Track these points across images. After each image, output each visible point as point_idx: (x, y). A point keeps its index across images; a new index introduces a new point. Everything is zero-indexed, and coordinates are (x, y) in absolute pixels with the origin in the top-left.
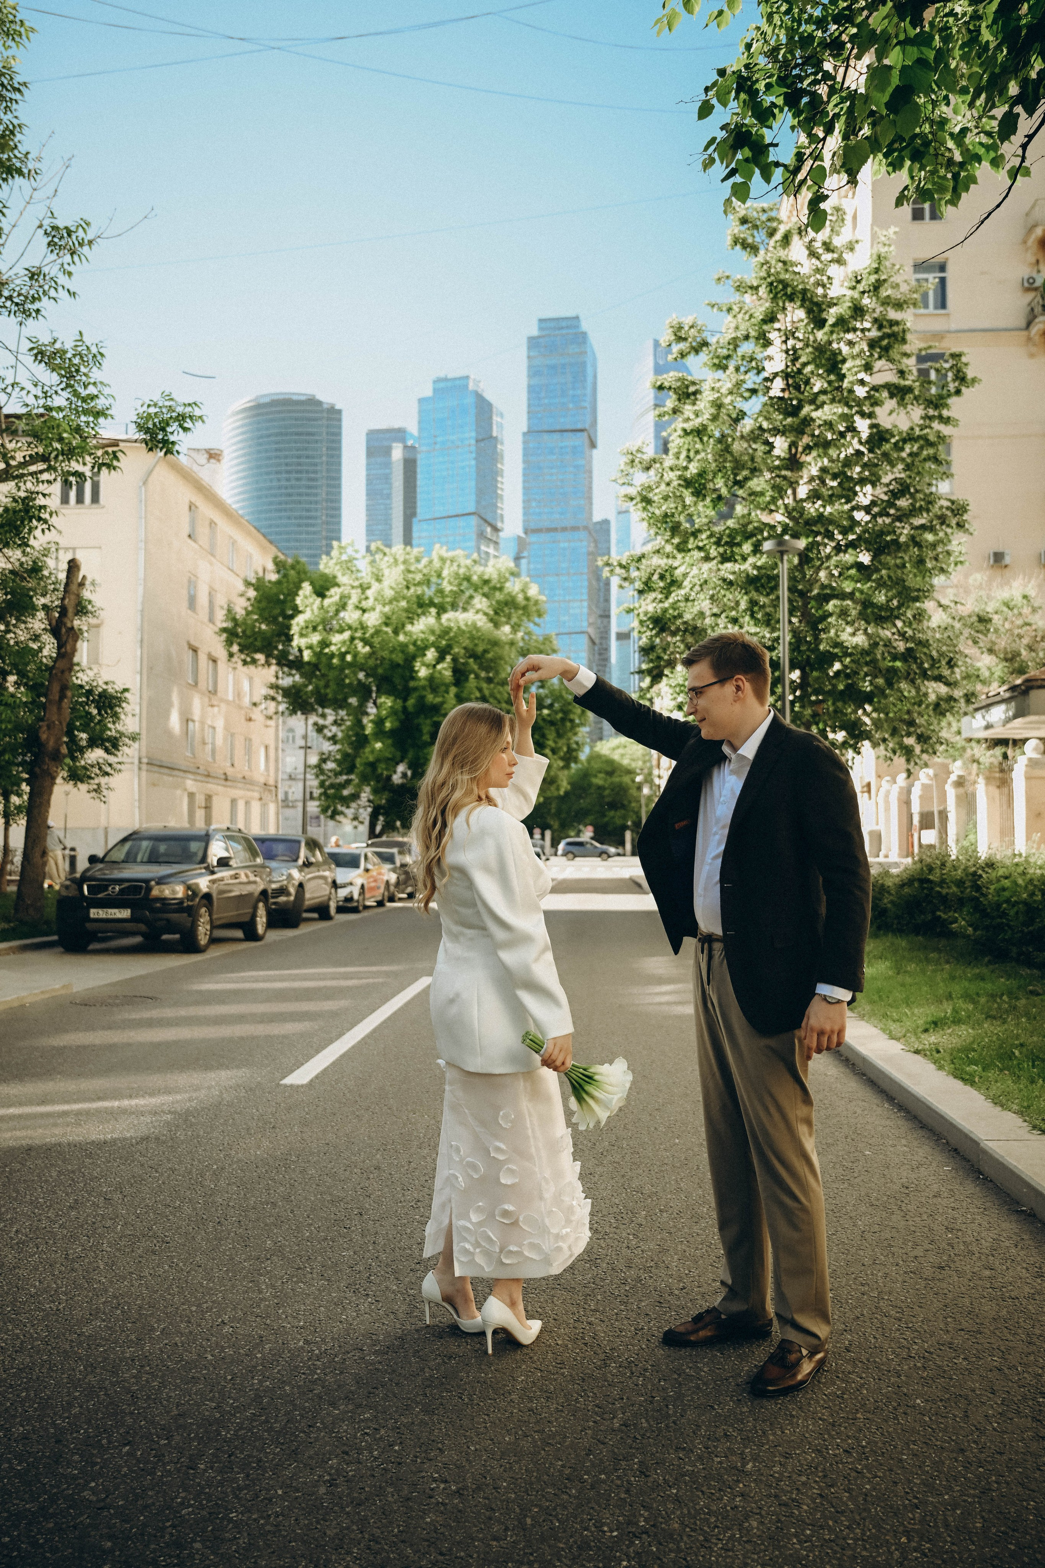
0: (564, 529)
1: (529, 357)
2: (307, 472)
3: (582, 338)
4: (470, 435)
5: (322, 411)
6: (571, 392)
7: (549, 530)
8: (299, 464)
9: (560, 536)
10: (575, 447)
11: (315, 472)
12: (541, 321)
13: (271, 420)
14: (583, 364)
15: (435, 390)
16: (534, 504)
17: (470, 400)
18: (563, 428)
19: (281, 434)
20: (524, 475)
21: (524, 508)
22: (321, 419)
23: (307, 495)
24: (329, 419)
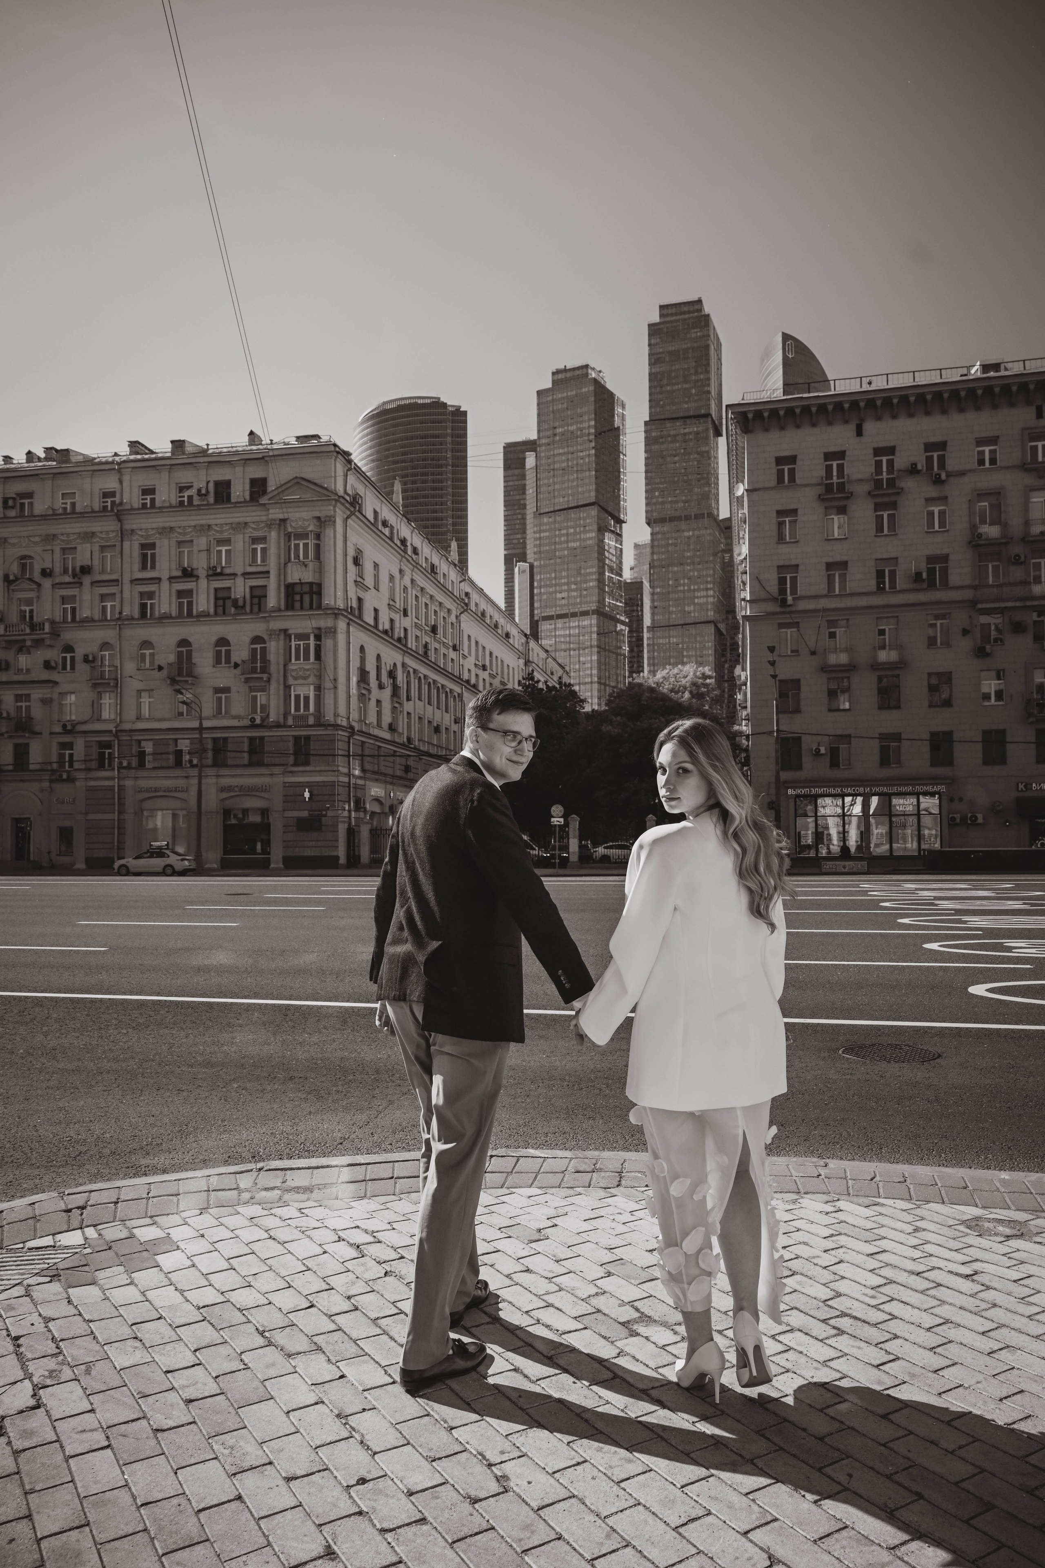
0: (688, 518)
1: (650, 345)
3: (705, 321)
4: (590, 425)
5: (445, 414)
6: (694, 377)
7: (672, 519)
8: (425, 467)
9: (683, 525)
10: (697, 433)
11: (440, 474)
12: (662, 307)
13: (397, 425)
14: (707, 348)
15: (555, 382)
16: (656, 494)
17: (590, 389)
18: (687, 414)
19: (407, 438)
20: (646, 465)
21: (646, 498)
22: (445, 421)
23: (433, 496)
24: (454, 421)
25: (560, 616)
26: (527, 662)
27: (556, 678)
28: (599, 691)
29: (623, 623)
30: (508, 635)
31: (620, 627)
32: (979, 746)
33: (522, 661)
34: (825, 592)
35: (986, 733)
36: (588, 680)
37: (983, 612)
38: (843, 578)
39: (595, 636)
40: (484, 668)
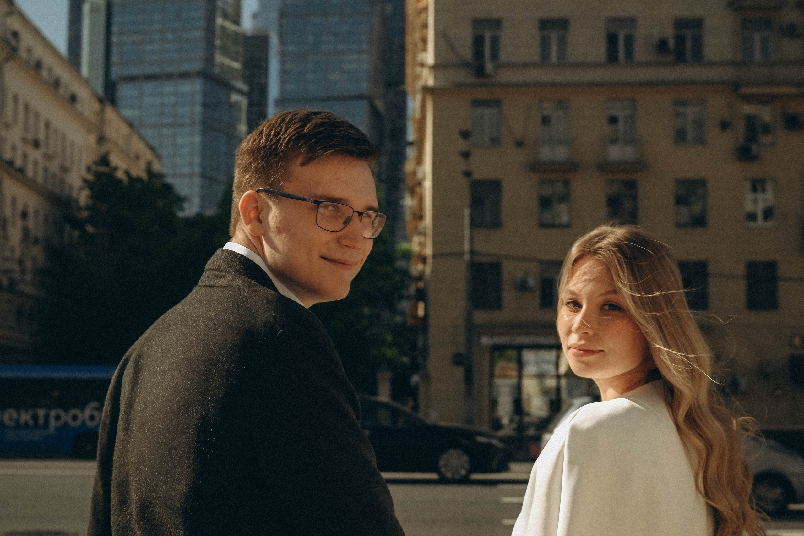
25: (150, 77)
26: (101, 139)
27: (142, 164)
28: (202, 187)
29: (240, 92)
30: (73, 99)
31: (235, 97)
32: (742, 284)
33: (92, 139)
34: (537, 58)
35: (751, 266)
36: (186, 170)
37: (750, 99)
38: (563, 41)
39: (198, 109)
40: (36, 144)
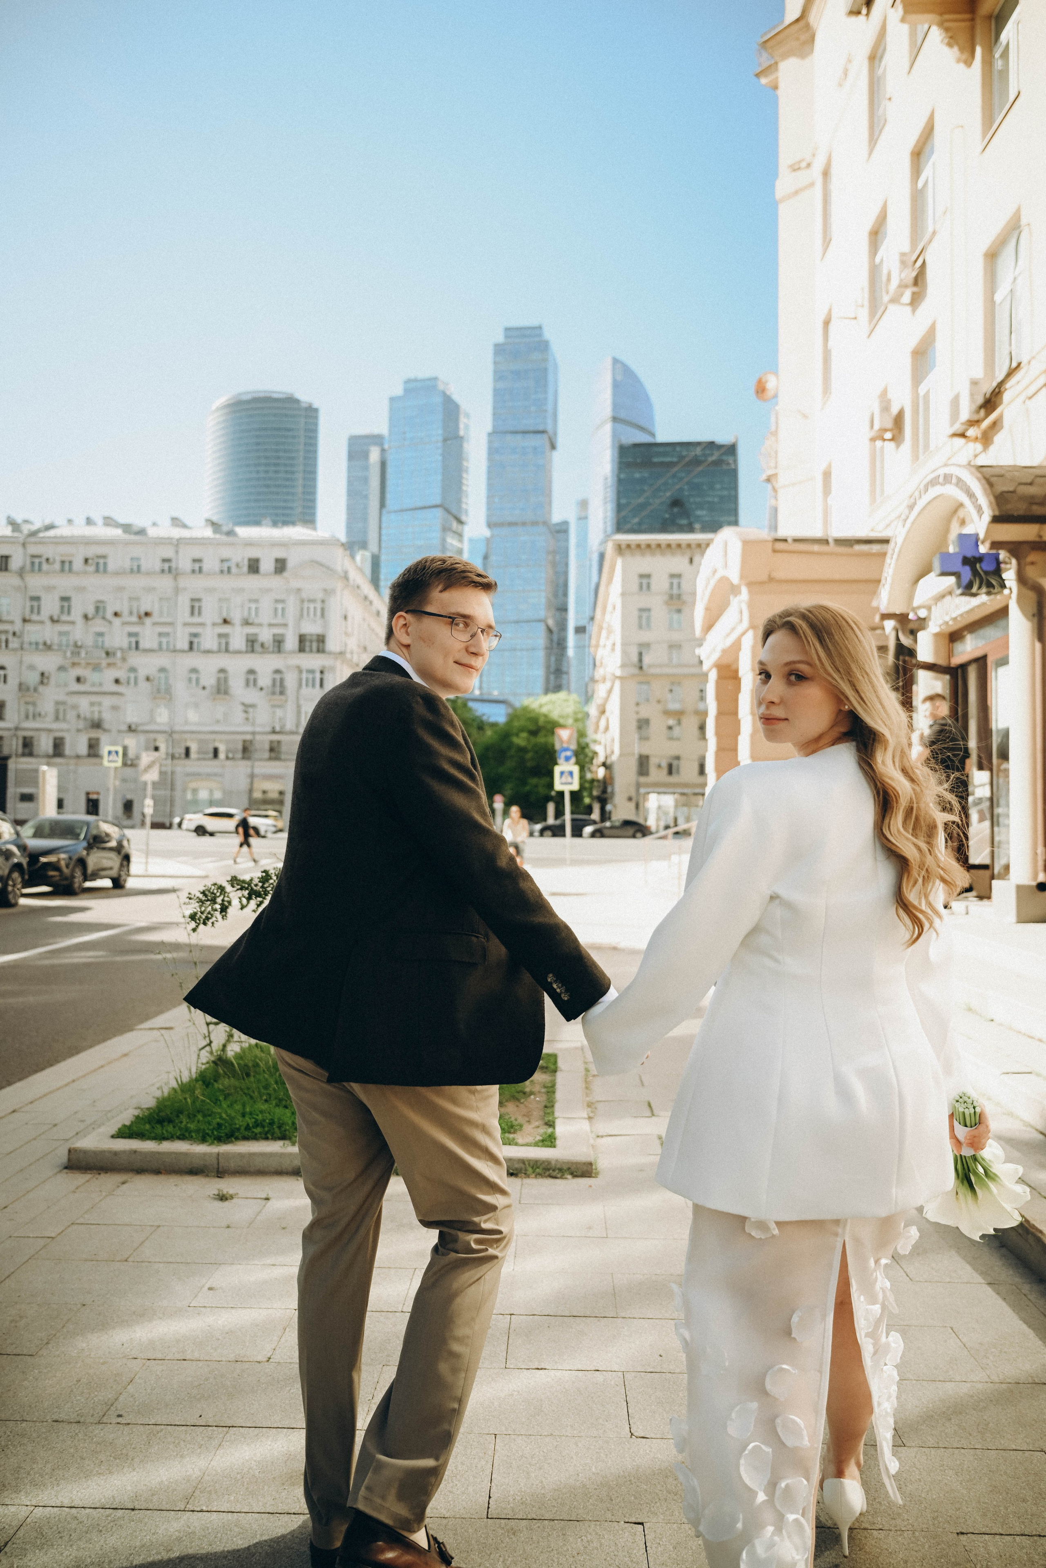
0: (524, 524)
1: (495, 363)
2: (285, 465)
3: (544, 346)
4: (437, 433)
5: (299, 409)
6: (533, 396)
7: (511, 524)
8: (279, 458)
9: (520, 530)
10: (535, 448)
11: (293, 466)
12: (507, 329)
13: (251, 415)
14: (546, 370)
15: (407, 391)
16: (496, 500)
17: (438, 399)
18: (525, 429)
19: (262, 429)
20: (488, 472)
21: (488, 503)
22: (298, 416)
23: (286, 486)
24: (306, 417)
